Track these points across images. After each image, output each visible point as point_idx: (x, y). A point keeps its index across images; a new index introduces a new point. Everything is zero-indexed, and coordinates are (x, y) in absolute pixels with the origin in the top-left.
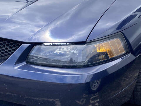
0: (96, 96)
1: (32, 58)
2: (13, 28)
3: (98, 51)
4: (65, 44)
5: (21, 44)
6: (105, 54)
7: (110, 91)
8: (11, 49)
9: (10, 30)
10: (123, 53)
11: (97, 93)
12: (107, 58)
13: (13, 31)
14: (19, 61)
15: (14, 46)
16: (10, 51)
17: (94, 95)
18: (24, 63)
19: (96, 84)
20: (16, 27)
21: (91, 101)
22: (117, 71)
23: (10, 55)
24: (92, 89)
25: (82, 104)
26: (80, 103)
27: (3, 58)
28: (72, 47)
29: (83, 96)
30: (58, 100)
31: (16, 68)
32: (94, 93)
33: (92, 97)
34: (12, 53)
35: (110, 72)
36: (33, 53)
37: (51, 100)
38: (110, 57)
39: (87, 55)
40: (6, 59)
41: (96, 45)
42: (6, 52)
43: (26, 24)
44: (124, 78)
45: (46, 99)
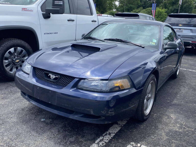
0: (112, 110)
1: (79, 86)
2: (73, 71)
3: (115, 85)
4: (98, 80)
5: (75, 79)
6: (118, 87)
7: (122, 108)
8: (69, 81)
9: (70, 71)
10: (129, 87)
11: (113, 108)
12: (120, 89)
13: (72, 72)
14: (73, 87)
15: (71, 80)
16: (69, 82)
17: (111, 109)
18: (75, 88)
19: (113, 103)
20: (75, 70)
21: (109, 112)
22: (125, 96)
23: (68, 84)
24: (110, 105)
25: (104, 113)
26: (103, 113)
27: (65, 85)
28: (101, 81)
29: (105, 109)
30: (92, 110)
31: (71, 90)
32: (111, 108)
33: (110, 110)
34: (70, 83)
35: (121, 96)
36: (80, 83)
37: (89, 110)
38: (121, 89)
39: (109, 87)
40: (66, 86)
41: (114, 82)
42: (67, 82)
43: (80, 69)
44: (131, 102)
45: (86, 109)
